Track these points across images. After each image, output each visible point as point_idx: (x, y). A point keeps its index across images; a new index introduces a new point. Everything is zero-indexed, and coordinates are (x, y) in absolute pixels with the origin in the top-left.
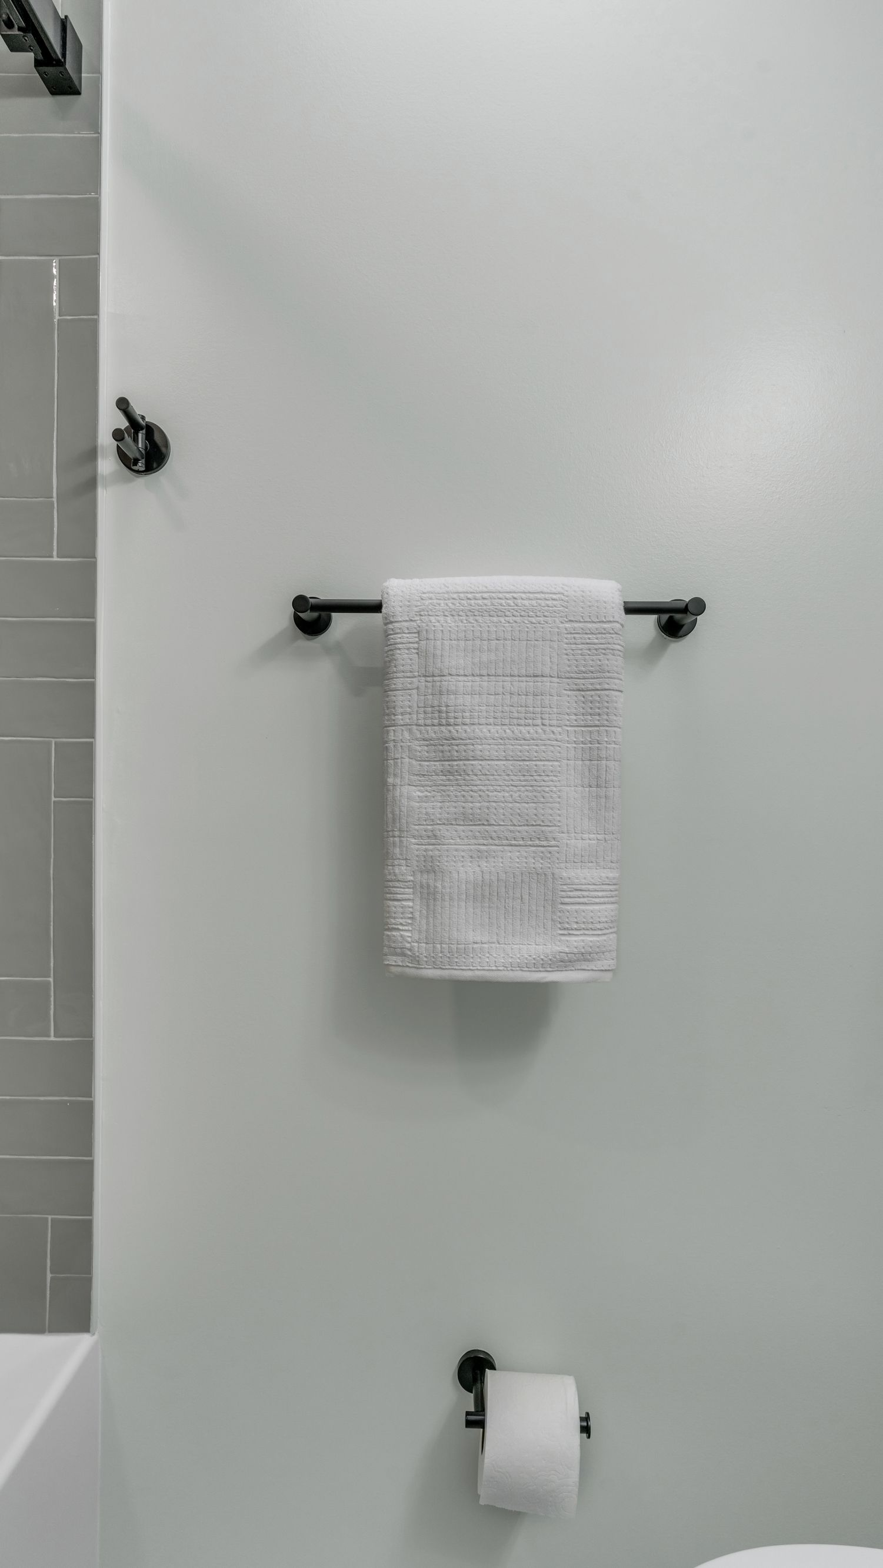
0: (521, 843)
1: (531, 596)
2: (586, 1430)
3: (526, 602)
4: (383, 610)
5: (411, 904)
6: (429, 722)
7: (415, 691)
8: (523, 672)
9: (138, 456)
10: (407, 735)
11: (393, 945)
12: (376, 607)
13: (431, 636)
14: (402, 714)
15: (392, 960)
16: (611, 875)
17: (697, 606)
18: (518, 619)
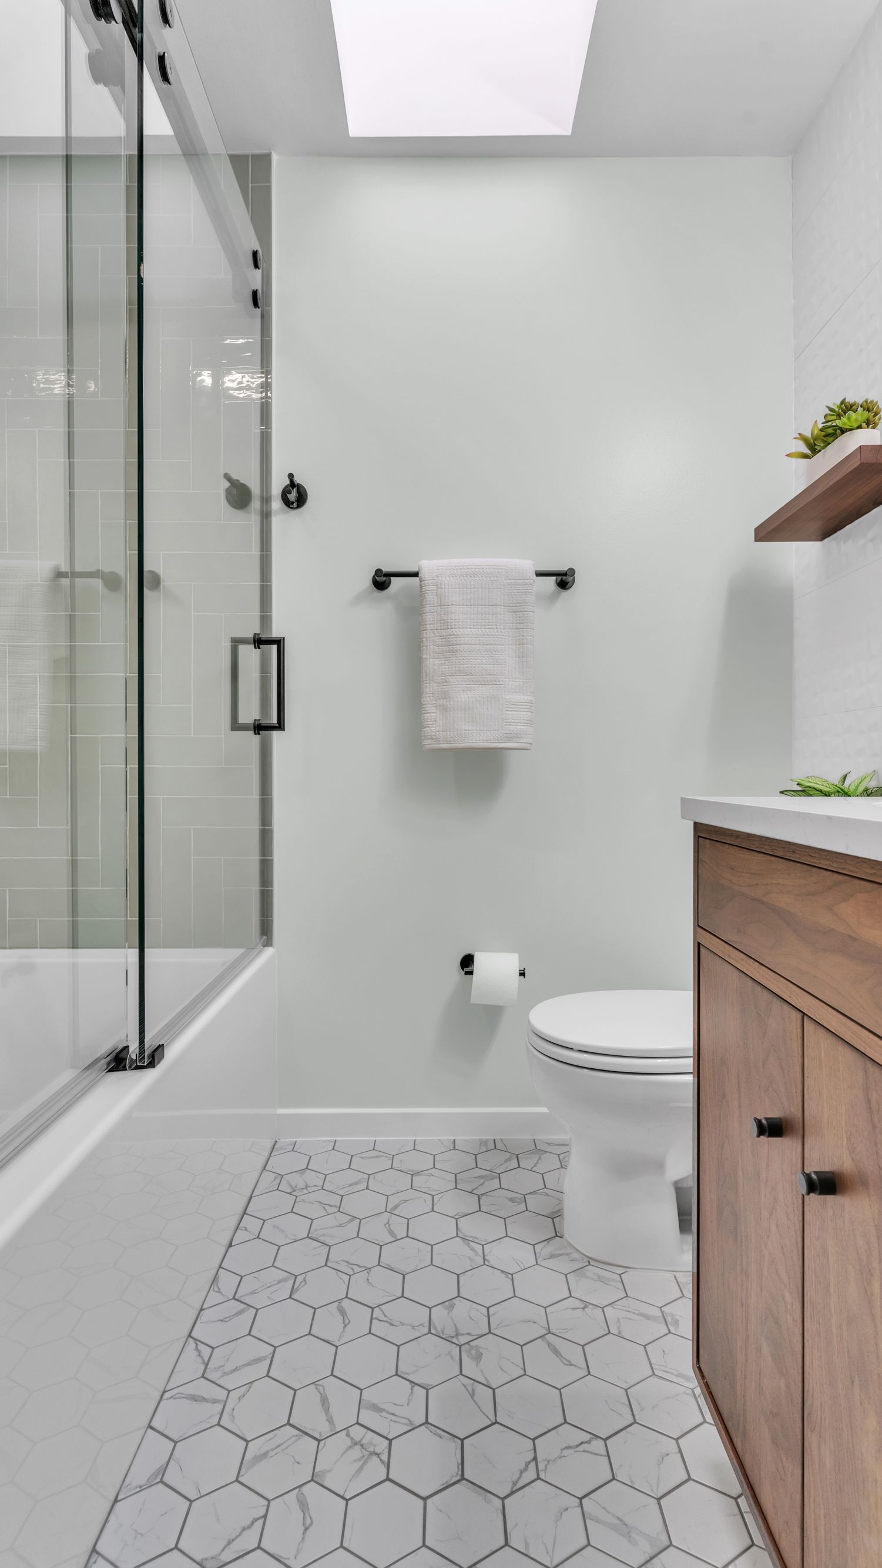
0: (487, 683)
1: (491, 567)
2: (522, 974)
3: (488, 570)
4: (420, 575)
5: (435, 714)
6: (442, 628)
7: (435, 614)
8: (487, 603)
9: (294, 500)
10: (432, 634)
11: (427, 734)
12: (416, 575)
13: (443, 587)
14: (430, 624)
15: (426, 742)
16: (529, 698)
17: (571, 572)
18: (484, 578)
